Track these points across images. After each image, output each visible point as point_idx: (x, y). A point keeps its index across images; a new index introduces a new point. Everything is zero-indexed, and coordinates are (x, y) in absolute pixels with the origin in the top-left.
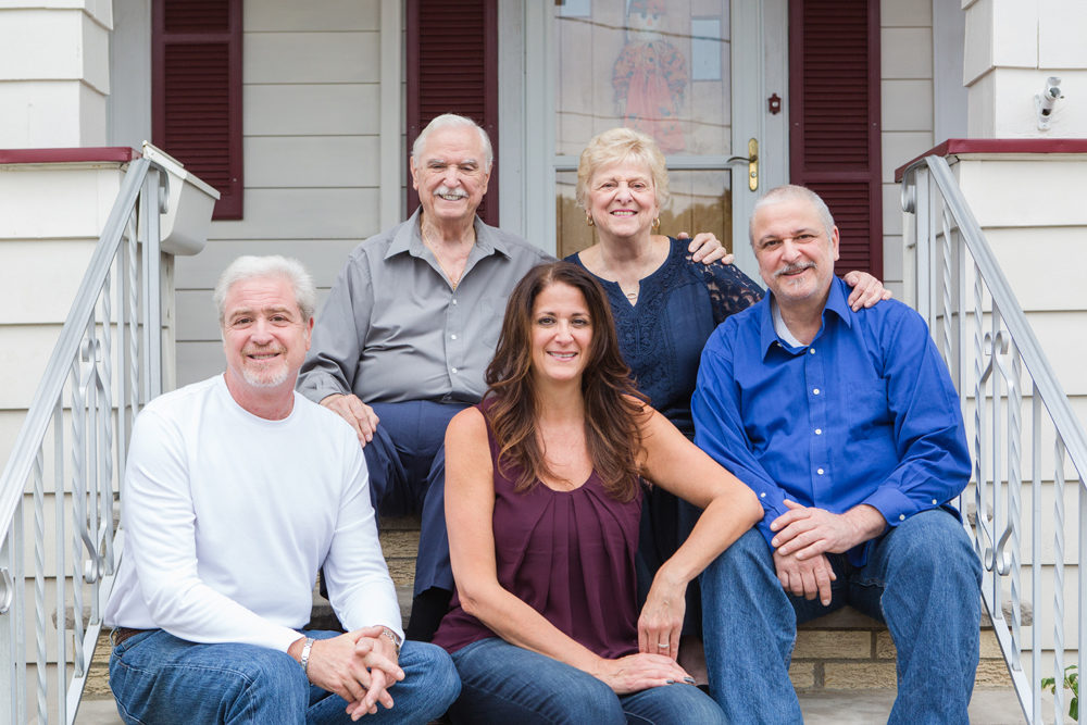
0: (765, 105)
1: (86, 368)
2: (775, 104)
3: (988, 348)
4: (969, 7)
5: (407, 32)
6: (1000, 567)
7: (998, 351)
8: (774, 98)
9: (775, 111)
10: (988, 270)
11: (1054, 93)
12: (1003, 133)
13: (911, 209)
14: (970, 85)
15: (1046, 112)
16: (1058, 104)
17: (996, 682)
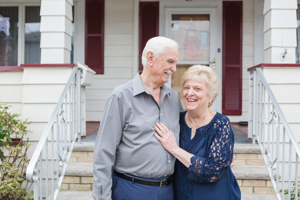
0: (217, 51)
1: (60, 118)
2: (219, 50)
3: (271, 115)
4: (265, 32)
5: (140, 34)
6: (273, 168)
7: (274, 117)
8: (219, 49)
9: (219, 52)
10: (271, 96)
11: (286, 53)
12: (273, 62)
13: (252, 79)
14: (266, 50)
15: (283, 57)
16: (286, 55)
17: (271, 193)
